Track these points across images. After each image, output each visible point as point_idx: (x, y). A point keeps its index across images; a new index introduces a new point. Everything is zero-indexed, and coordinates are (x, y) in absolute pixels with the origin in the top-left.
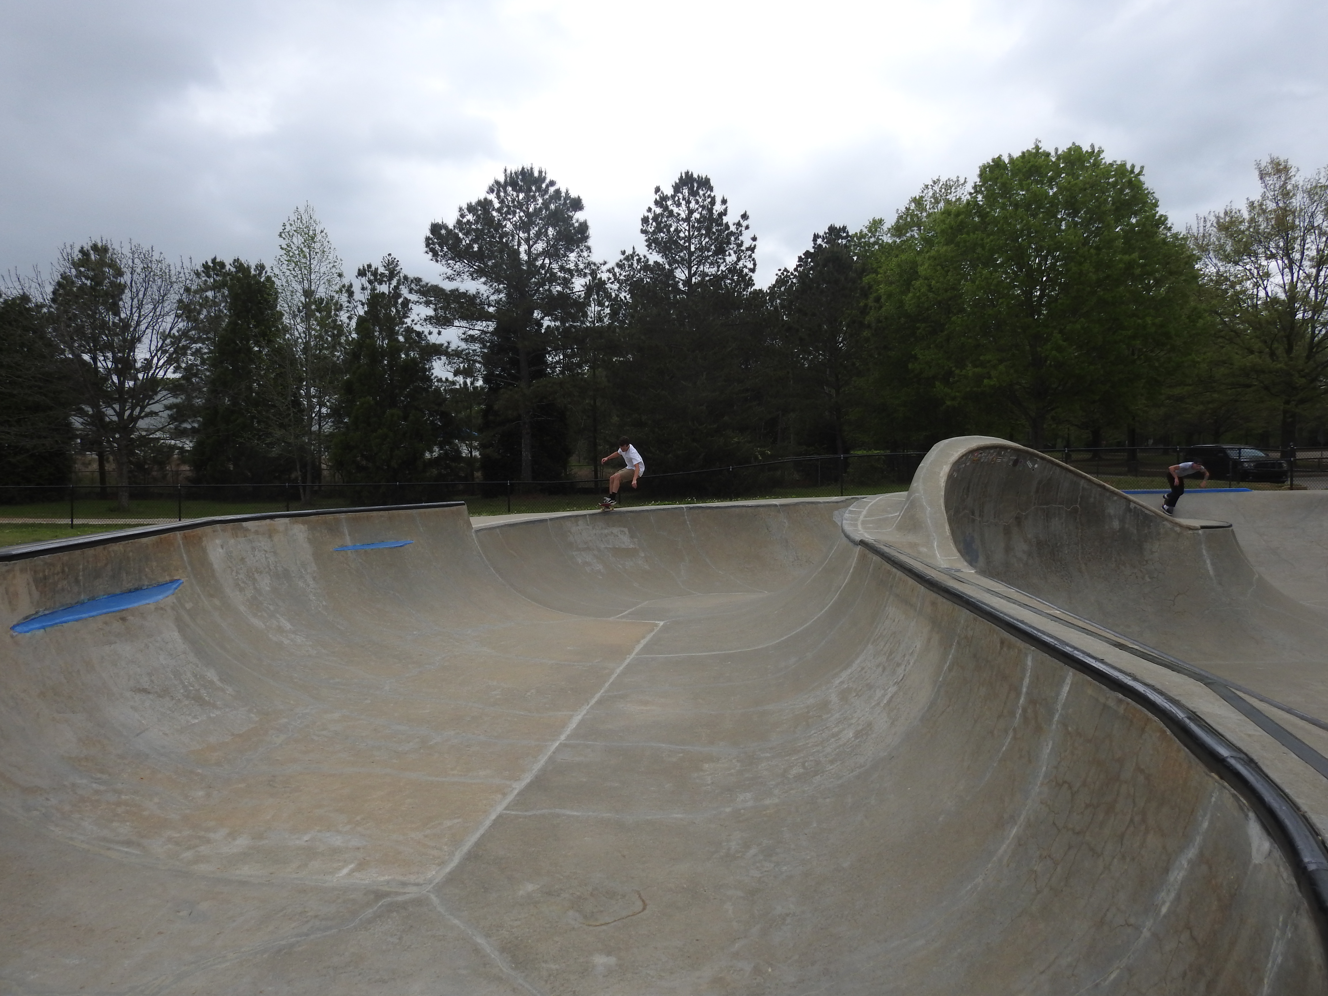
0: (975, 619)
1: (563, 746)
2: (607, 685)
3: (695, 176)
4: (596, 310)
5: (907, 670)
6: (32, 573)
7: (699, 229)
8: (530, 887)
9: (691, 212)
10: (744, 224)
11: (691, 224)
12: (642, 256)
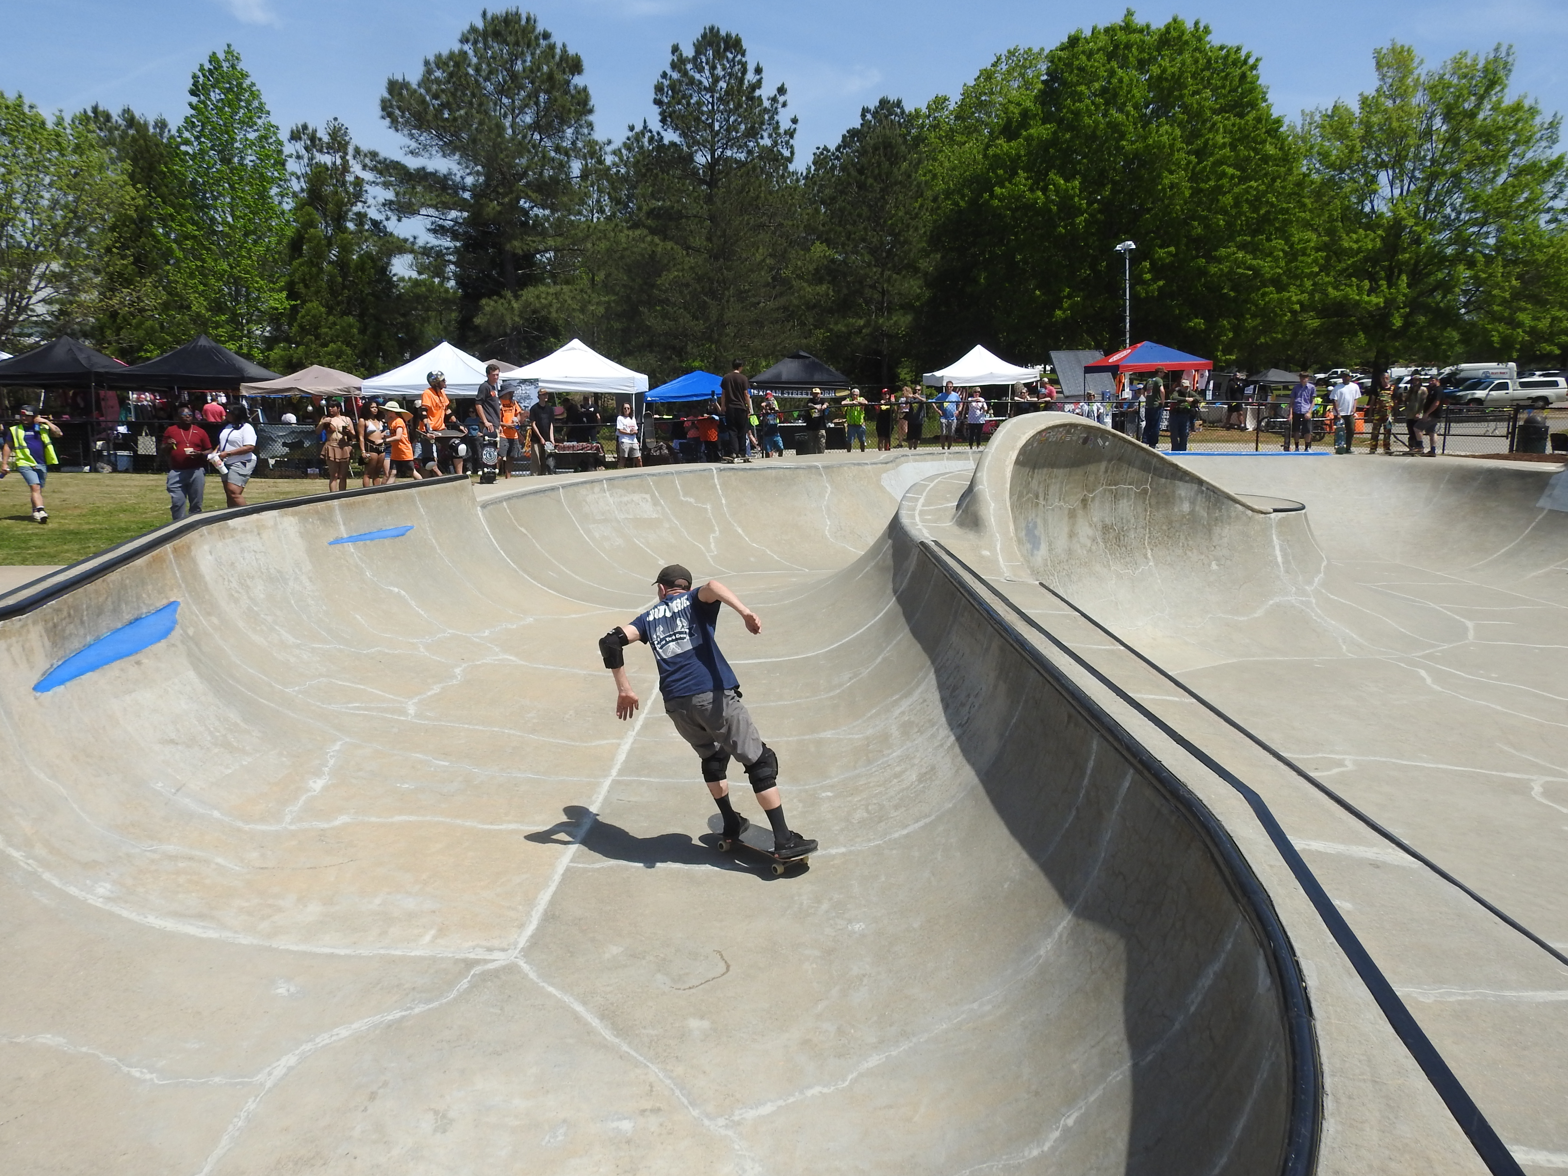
1: (615, 783)
3: (722, 33)
4: (596, 198)
5: (973, 710)
6: (43, 623)
7: (725, 103)
8: (615, 950)
9: (716, 80)
10: (781, 99)
11: (716, 95)
12: (655, 134)
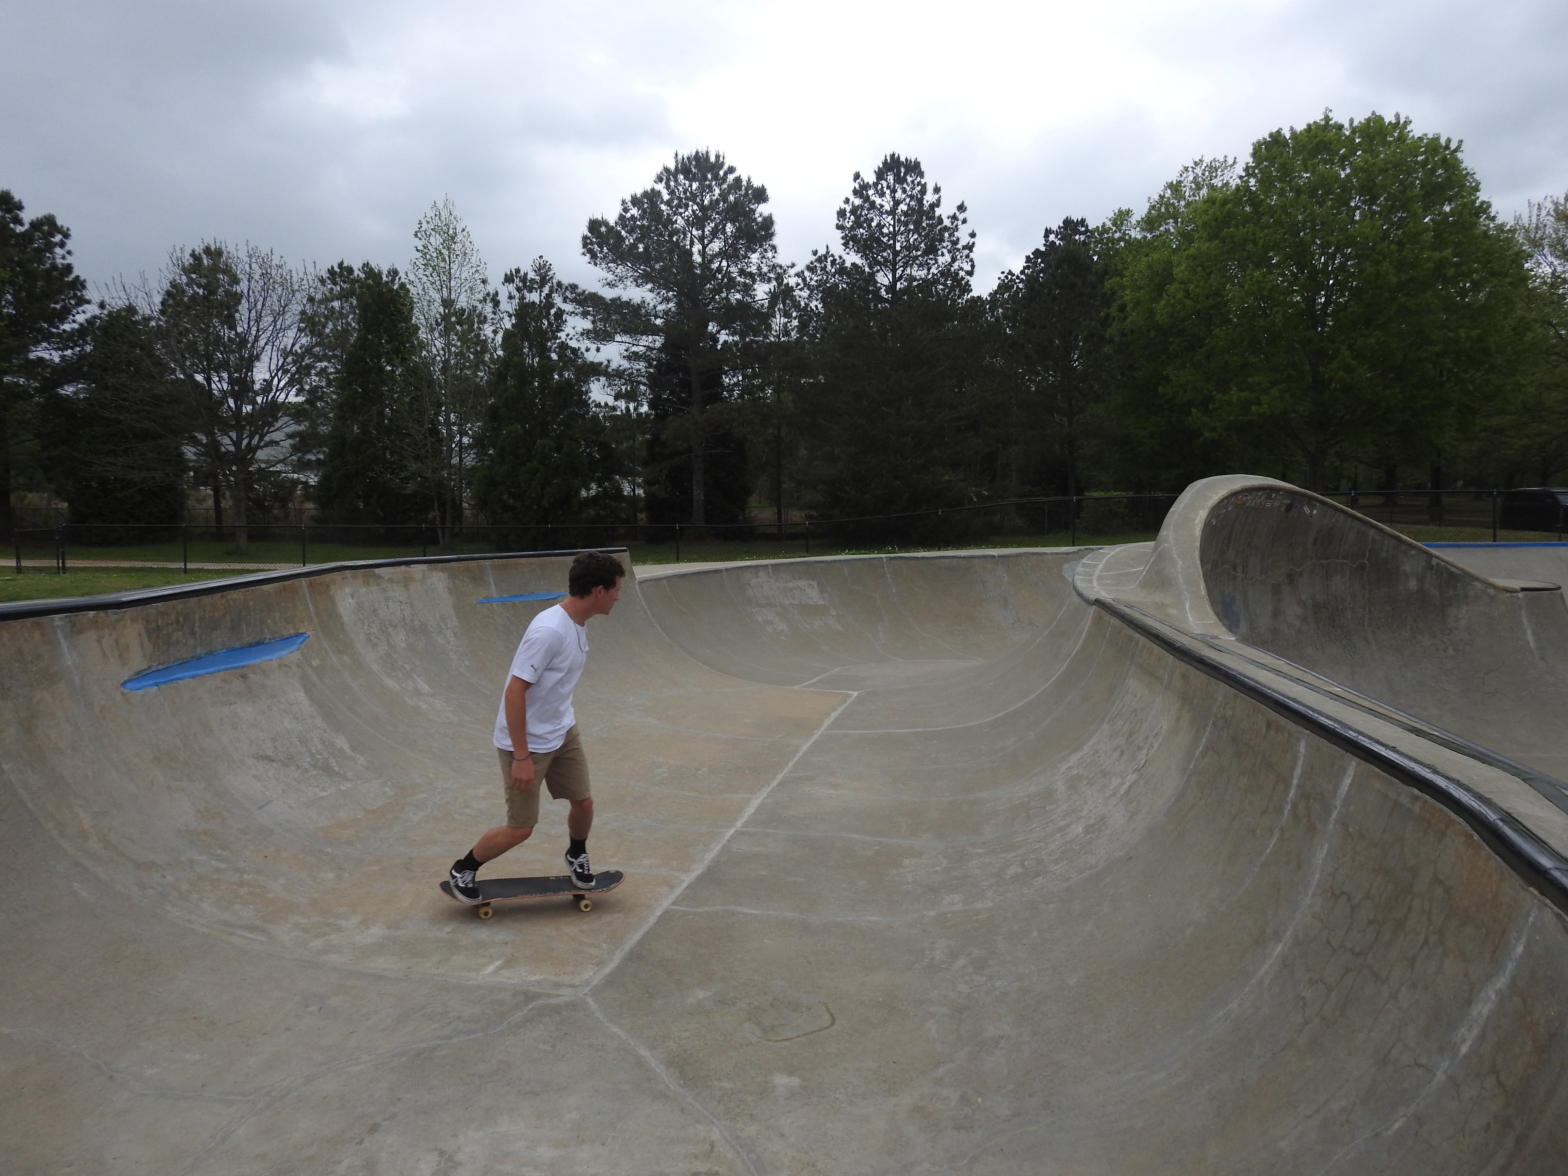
0: (1235, 696)
1: (740, 834)
2: (791, 764)
3: (903, 159)
4: (782, 322)
5: (1150, 755)
6: (144, 622)
7: (906, 224)
8: (701, 994)
9: (897, 203)
10: (961, 217)
11: (896, 217)
12: (837, 257)
